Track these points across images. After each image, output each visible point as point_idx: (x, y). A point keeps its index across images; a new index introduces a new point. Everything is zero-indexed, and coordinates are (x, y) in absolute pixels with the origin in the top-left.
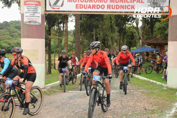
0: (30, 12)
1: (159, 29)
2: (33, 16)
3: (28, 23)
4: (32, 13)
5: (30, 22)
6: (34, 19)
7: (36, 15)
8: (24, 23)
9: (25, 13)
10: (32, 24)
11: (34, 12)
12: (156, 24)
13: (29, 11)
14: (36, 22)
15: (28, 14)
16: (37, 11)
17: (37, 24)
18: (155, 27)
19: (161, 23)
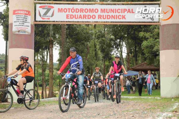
0: (20, 21)
1: (147, 47)
2: (23, 26)
3: (17, 33)
4: (21, 22)
5: (19, 31)
6: (23, 28)
7: (26, 24)
8: (13, 32)
9: (14, 22)
10: (21, 33)
11: (23, 21)
12: (143, 43)
13: (18, 21)
14: (25, 32)
15: (18, 24)
16: (26, 20)
17: (26, 33)
18: (142, 45)
19: (148, 41)
